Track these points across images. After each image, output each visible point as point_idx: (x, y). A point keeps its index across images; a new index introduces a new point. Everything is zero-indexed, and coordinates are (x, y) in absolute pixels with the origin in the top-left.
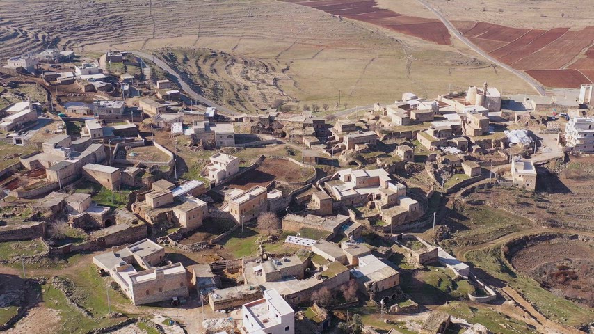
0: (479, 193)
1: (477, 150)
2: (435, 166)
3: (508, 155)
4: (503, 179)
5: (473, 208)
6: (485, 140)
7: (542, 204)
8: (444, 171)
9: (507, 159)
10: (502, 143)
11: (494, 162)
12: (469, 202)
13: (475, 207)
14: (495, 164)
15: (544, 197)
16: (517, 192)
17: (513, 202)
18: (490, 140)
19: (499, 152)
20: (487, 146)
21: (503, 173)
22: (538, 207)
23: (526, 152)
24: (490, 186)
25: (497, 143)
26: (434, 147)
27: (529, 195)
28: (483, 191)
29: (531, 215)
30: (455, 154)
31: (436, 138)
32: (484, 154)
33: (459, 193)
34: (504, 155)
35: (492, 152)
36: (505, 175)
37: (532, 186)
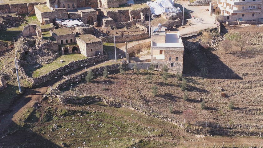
0: (94, 82)
1: (107, 22)
2: (32, 44)
3: (148, 28)
4: (137, 60)
5: (74, 113)
6: (120, 12)
7: (194, 95)
8: (45, 51)
9: (146, 32)
10: (141, 14)
11: (128, 37)
12: (69, 101)
13: (80, 108)
14: (131, 40)
15: (195, 82)
16: (157, 78)
17: (149, 94)
18: (128, 11)
19: (138, 25)
20: (123, 18)
21: (139, 51)
22: (189, 100)
23: (173, 23)
24: (114, 70)
25: (136, 14)
26: (44, 20)
27: (174, 81)
28: (103, 78)
29: (177, 116)
30: (73, 28)
31: (52, 8)
32: (118, 28)
33: (56, 86)
34: (144, 28)
35: (129, 26)
36: (141, 53)
37: (178, 68)
